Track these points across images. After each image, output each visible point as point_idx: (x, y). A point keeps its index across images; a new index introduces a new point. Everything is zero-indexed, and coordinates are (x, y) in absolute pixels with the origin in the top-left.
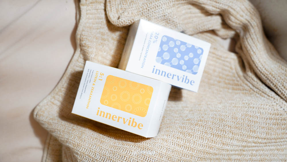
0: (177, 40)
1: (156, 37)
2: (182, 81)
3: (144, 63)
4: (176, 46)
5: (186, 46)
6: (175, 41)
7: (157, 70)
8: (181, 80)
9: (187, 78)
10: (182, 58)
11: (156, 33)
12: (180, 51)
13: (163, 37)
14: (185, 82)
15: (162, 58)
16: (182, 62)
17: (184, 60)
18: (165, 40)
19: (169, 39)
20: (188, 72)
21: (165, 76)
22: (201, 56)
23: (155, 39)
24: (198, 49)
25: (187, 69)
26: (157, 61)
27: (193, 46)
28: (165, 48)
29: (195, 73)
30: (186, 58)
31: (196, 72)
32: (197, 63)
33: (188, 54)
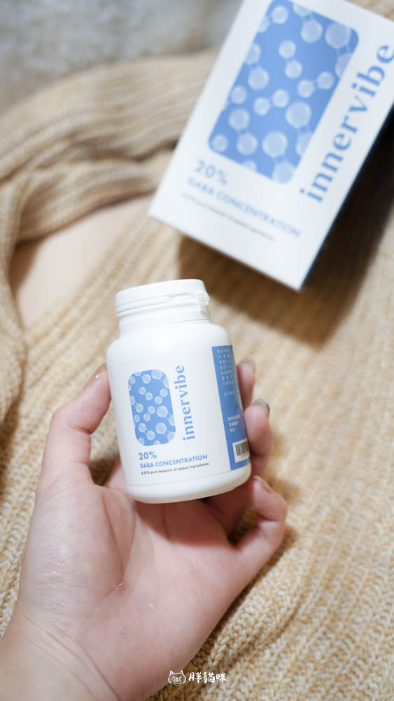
0: (229, 98)
1: (210, 171)
2: (372, 93)
3: (284, 227)
4: (248, 105)
5: (254, 66)
6: (231, 107)
7: (315, 185)
8: (365, 98)
9: (365, 72)
10: (291, 86)
11: (198, 170)
12: (267, 93)
13: (211, 147)
14: (377, 83)
15: (280, 159)
16: (306, 89)
17: (298, 80)
18: (222, 142)
19: (222, 126)
20: (343, 69)
21: (340, 159)
22: (296, 9)
23: (216, 176)
24: (270, 19)
25: (332, 70)
26: (286, 178)
27: (259, 39)
28: (247, 144)
29: (354, 39)
30: (293, 70)
31: (349, 34)
32: (319, 28)
33: (283, 62)
